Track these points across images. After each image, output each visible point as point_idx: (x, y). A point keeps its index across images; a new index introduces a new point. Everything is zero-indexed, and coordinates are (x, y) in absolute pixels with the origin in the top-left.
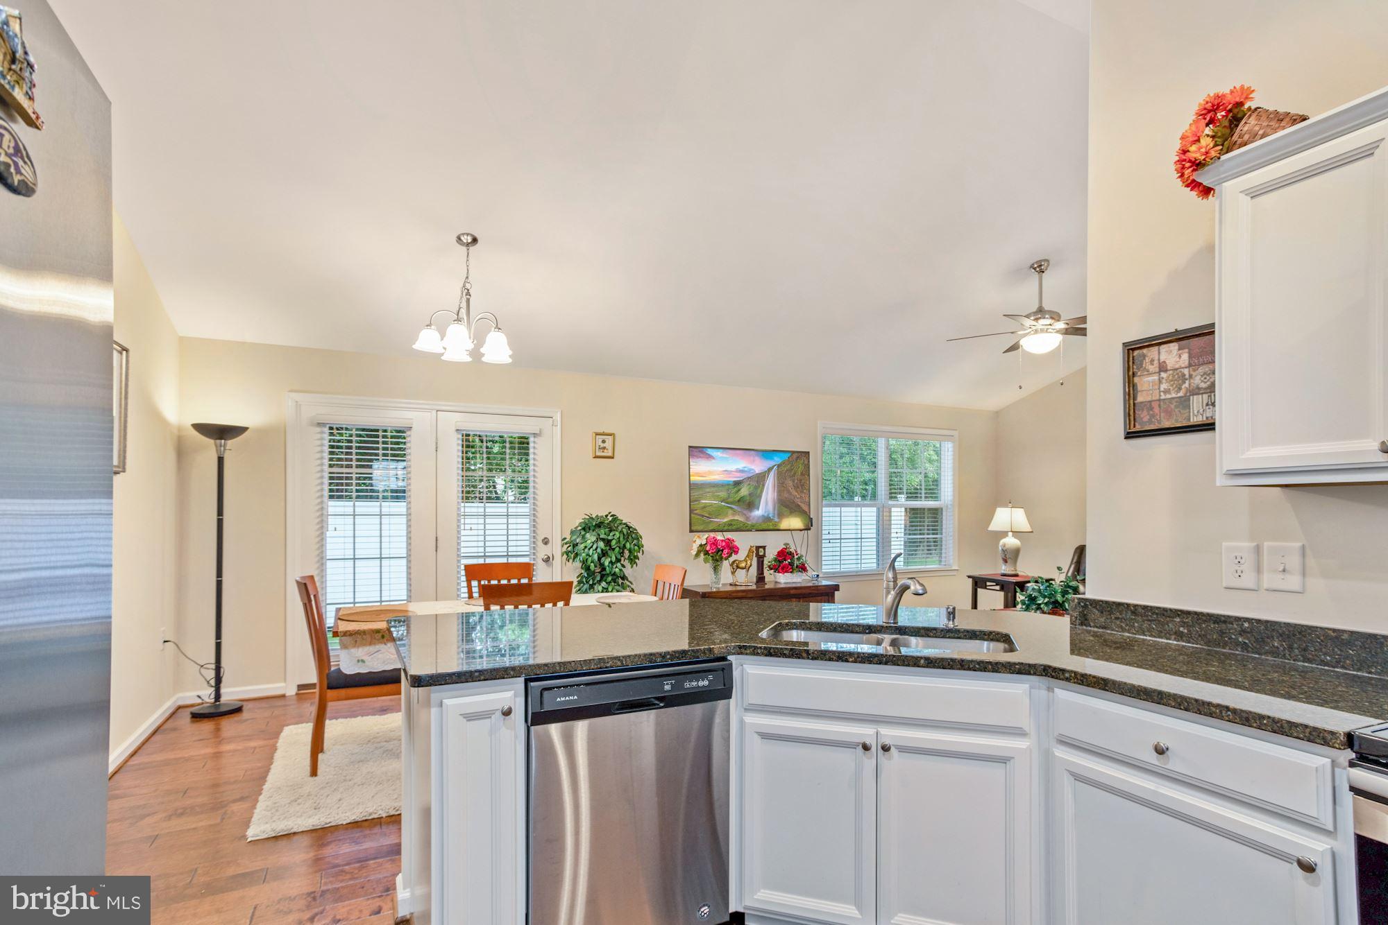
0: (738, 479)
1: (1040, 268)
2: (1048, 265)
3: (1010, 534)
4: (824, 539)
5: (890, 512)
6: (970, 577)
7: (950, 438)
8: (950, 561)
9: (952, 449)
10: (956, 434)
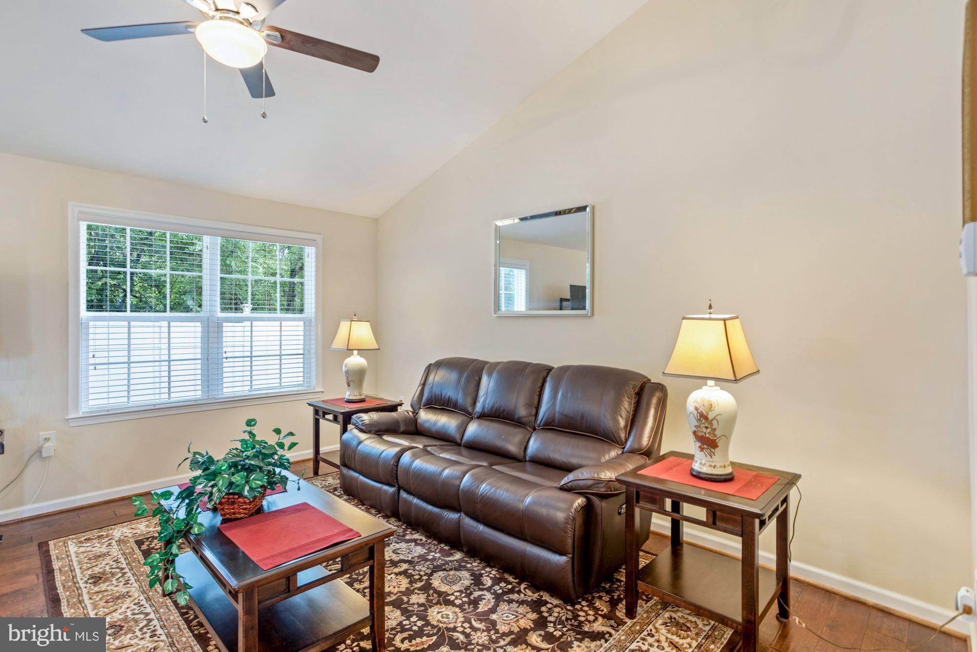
3: (355, 352)
4: (91, 365)
5: (219, 327)
6: (310, 405)
7: (311, 242)
8: (314, 382)
9: (314, 256)
10: (319, 238)
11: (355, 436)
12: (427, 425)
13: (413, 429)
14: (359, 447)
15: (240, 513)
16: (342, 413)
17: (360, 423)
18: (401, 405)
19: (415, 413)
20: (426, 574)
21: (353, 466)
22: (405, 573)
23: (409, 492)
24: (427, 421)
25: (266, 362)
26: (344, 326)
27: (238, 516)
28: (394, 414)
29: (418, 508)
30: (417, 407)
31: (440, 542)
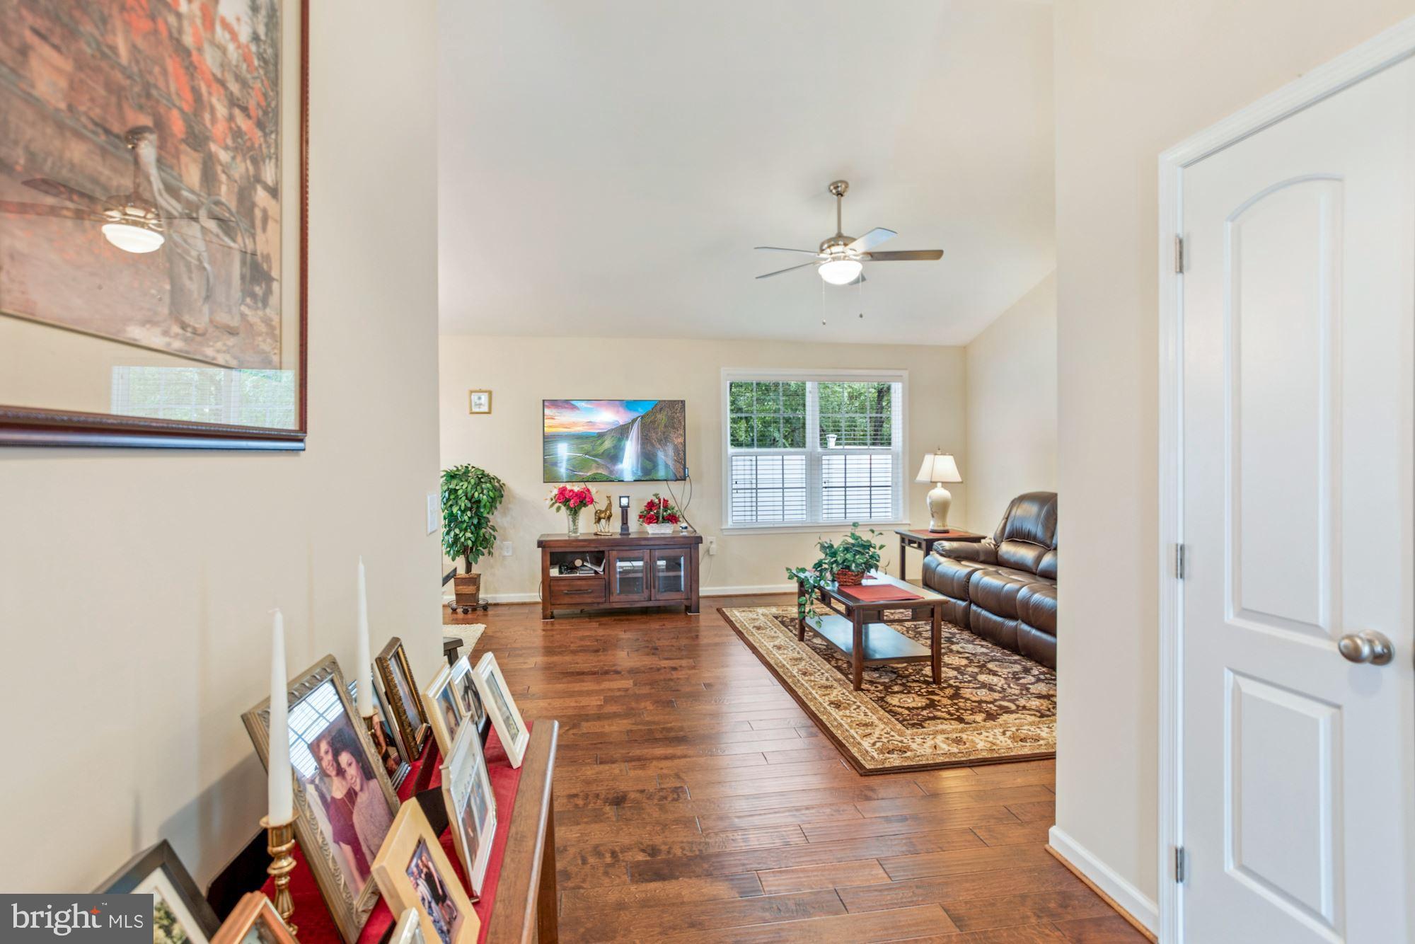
0: (600, 431)
1: (839, 190)
2: (846, 187)
3: (939, 485)
4: (735, 489)
5: (819, 460)
6: (897, 533)
7: (898, 378)
8: (901, 514)
9: (900, 390)
10: (905, 374)
11: (937, 560)
12: (1006, 556)
13: (994, 560)
14: (938, 568)
15: (849, 582)
16: (925, 540)
17: (941, 549)
18: (984, 538)
19: (997, 546)
20: (984, 661)
21: (932, 586)
22: (967, 658)
23: (978, 605)
24: (1007, 552)
25: (859, 493)
26: (928, 459)
27: (848, 584)
28: (975, 545)
29: (986, 619)
30: (999, 540)
31: (1004, 648)
